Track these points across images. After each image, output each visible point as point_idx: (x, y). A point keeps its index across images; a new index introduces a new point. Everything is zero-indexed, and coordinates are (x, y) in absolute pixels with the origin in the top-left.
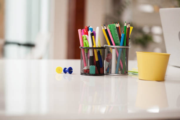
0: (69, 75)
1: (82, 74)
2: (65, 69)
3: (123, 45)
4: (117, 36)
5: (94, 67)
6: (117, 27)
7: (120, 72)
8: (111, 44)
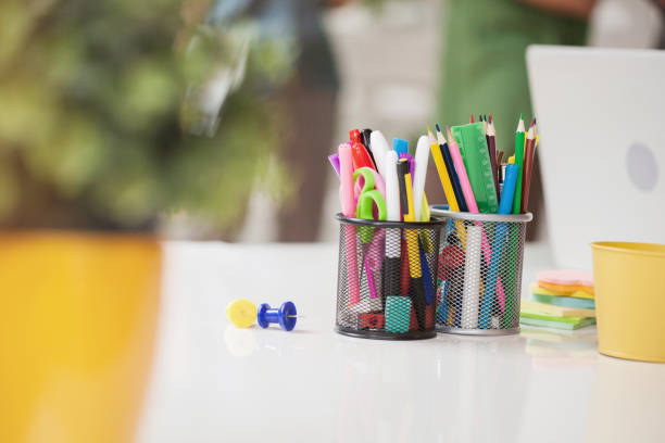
0: (285, 334)
1: (345, 330)
2: (264, 308)
3: (512, 212)
4: (487, 174)
5: (406, 302)
6: (487, 136)
7: (495, 321)
8: (463, 207)
